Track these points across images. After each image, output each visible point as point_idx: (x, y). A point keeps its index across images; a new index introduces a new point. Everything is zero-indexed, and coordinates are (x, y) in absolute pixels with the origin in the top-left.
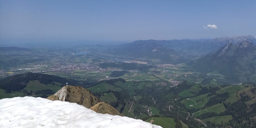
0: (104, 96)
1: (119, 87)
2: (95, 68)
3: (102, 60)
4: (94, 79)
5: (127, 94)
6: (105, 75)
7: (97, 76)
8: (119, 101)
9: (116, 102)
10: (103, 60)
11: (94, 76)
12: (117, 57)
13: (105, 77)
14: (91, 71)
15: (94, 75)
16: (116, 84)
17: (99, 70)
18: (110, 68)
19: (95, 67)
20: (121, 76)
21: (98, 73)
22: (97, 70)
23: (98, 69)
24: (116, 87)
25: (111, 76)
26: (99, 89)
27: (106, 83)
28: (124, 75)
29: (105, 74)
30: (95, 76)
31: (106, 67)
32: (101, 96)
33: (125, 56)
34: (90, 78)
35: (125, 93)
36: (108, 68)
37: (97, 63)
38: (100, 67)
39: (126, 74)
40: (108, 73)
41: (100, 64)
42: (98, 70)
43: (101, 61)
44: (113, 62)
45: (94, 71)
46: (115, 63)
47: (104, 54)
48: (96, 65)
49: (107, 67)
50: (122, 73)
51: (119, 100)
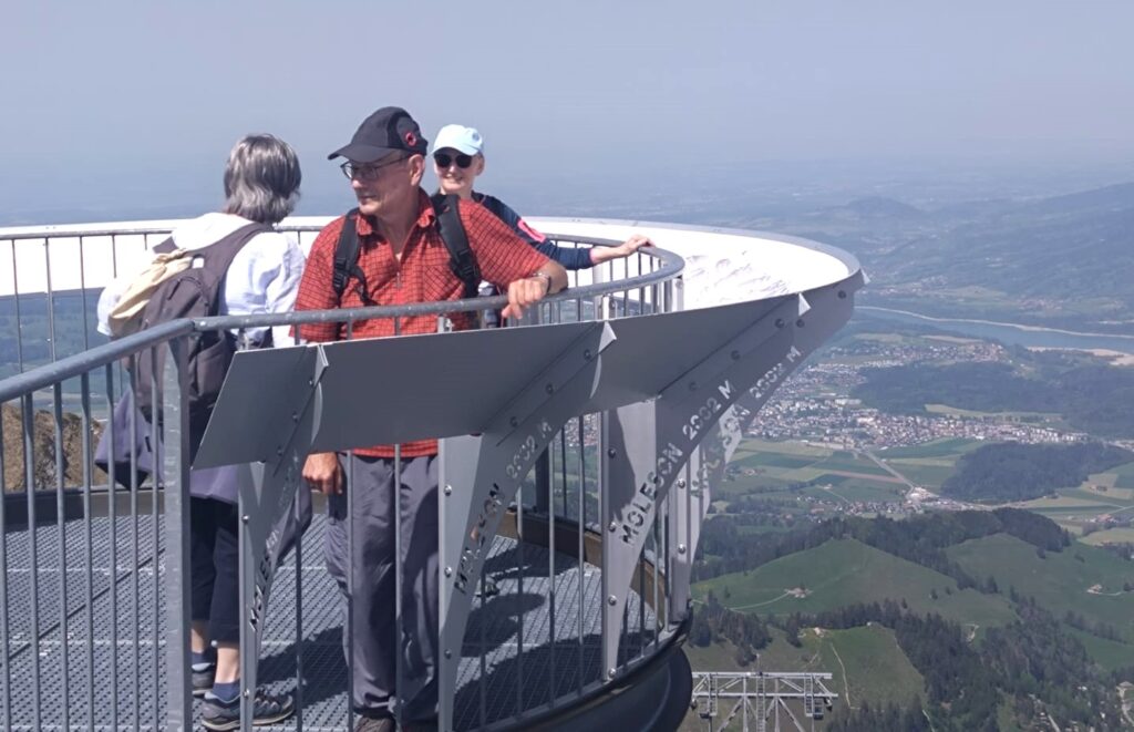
0: (798, 644)
1: (993, 588)
2: (814, 413)
3: (884, 338)
4: (795, 505)
5: (1066, 658)
6: (901, 479)
7: (824, 480)
8: (946, 706)
9: (904, 709)
10: (899, 338)
11: (803, 485)
12: (1040, 308)
13: (898, 493)
14: (782, 437)
15: (806, 474)
16: (970, 556)
17: (853, 435)
18: (958, 413)
19: (822, 401)
20: (1050, 493)
21: (837, 453)
22: (833, 426)
23: (846, 421)
24: (961, 587)
25: (949, 490)
26: (797, 592)
27: (872, 542)
28: (1085, 487)
29: (898, 468)
30: (812, 484)
31: (915, 407)
32: (770, 647)
33: (1116, 305)
34: (765, 496)
35: (1044, 644)
36: (937, 416)
37: (843, 368)
38: (866, 404)
39: (1109, 477)
40: (927, 462)
41: (863, 372)
42: (842, 424)
43: (873, 349)
44: (992, 354)
45: (804, 434)
46: (1010, 369)
47: (915, 287)
48: (831, 380)
49: (930, 408)
50: (1059, 469)
51: (940, 695)
